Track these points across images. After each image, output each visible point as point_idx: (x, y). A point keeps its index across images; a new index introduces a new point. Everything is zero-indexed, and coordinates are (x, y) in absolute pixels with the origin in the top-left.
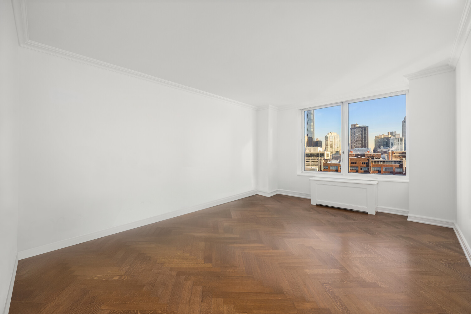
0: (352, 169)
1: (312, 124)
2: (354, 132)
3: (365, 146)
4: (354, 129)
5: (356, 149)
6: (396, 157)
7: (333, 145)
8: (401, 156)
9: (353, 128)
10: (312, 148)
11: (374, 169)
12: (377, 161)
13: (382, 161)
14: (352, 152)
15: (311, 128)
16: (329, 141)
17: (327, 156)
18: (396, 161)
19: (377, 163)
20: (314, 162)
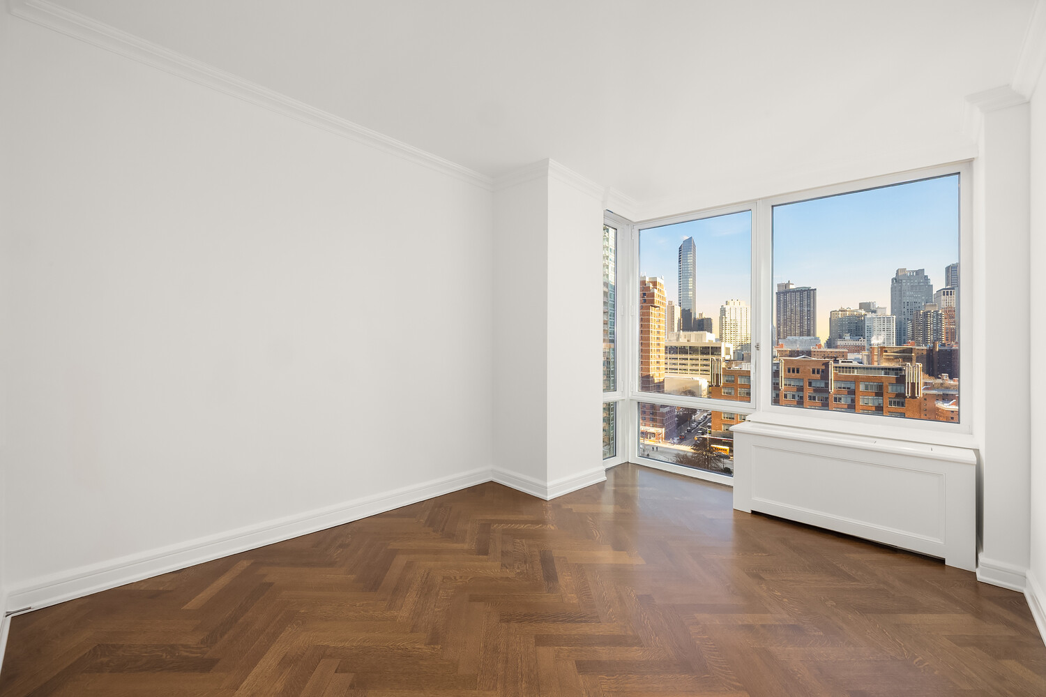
0: (790, 385)
1: (691, 279)
2: (785, 302)
3: (809, 331)
4: (785, 294)
5: (789, 337)
6: (889, 360)
7: (739, 328)
8: (900, 357)
9: (783, 293)
10: (693, 334)
11: (839, 385)
12: (846, 368)
13: (857, 368)
14: (782, 346)
15: (687, 290)
16: (728, 320)
17: (727, 354)
18: (889, 369)
19: (846, 372)
20: (697, 365)
